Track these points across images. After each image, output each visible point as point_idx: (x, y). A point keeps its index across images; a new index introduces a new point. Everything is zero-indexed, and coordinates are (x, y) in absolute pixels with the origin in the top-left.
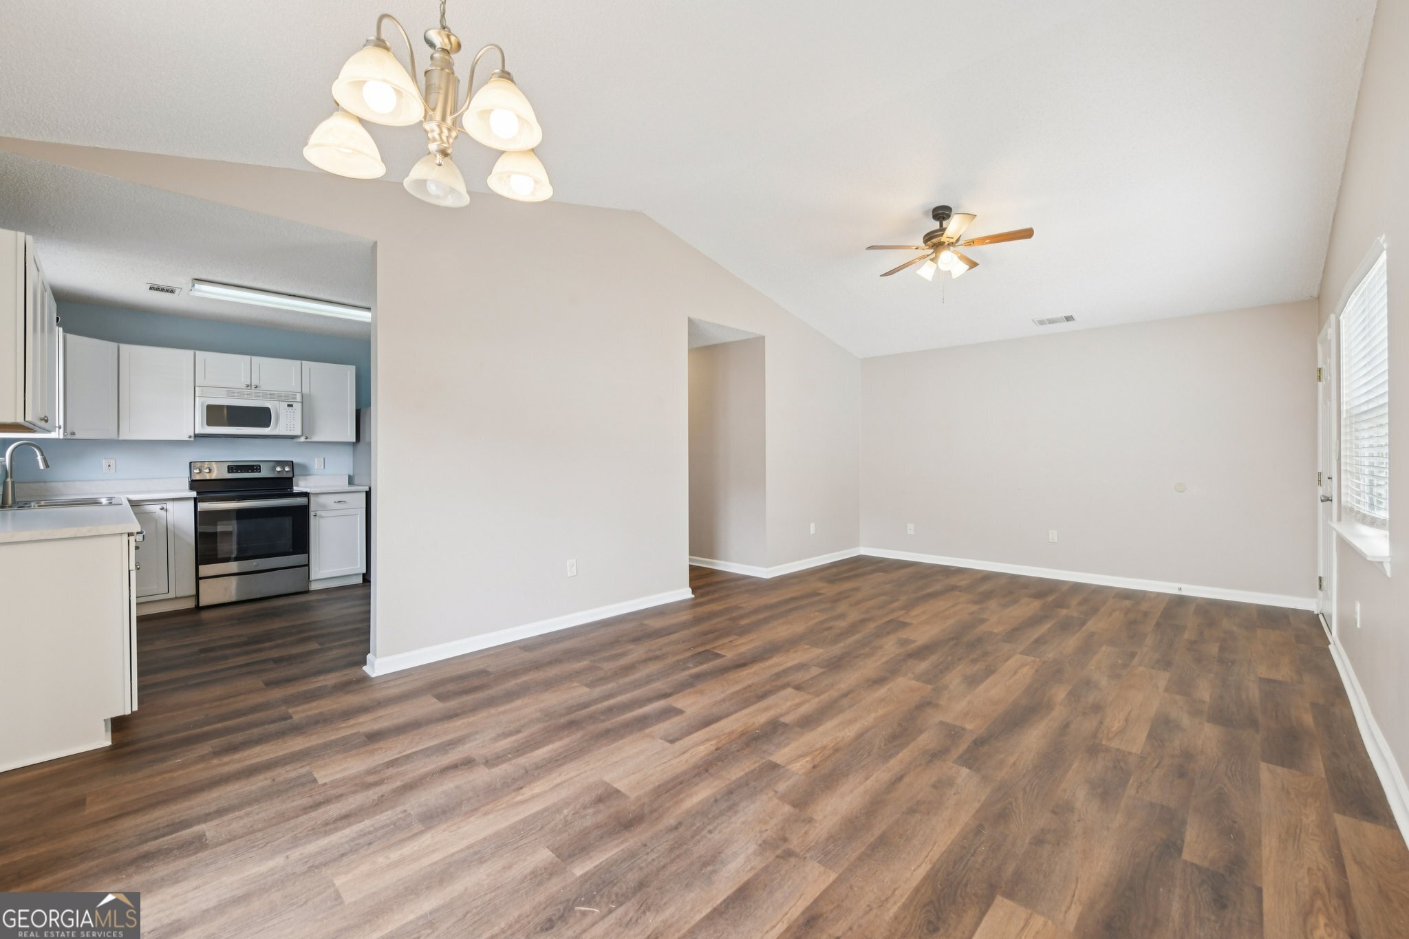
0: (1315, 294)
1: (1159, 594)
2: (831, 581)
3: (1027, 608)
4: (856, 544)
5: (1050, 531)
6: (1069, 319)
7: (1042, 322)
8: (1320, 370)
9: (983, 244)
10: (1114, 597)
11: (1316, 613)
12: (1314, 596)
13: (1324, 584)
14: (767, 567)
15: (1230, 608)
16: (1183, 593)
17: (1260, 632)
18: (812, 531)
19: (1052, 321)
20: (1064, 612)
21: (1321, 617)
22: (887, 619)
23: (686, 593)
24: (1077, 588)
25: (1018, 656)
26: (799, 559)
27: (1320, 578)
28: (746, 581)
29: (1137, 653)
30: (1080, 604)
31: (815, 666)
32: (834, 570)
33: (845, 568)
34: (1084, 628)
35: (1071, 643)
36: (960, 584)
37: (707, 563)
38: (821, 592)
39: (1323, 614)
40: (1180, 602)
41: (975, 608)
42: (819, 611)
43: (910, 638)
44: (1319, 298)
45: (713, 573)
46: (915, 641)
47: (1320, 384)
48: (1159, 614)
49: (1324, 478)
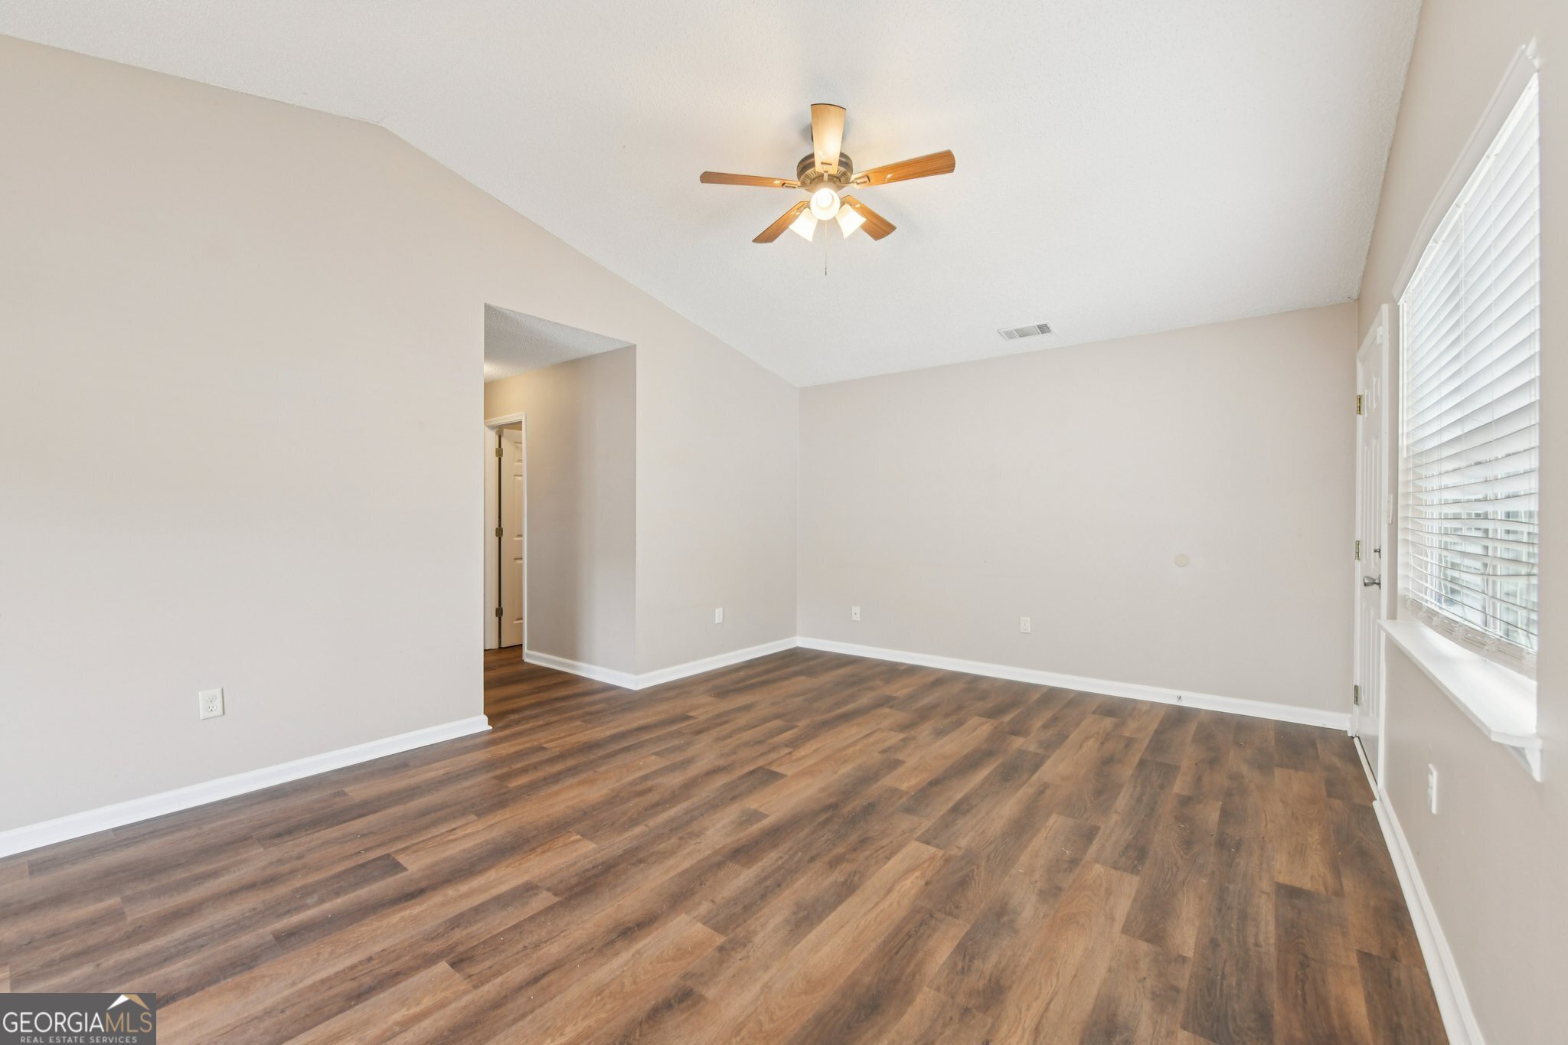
0: (1355, 296)
1: (1153, 705)
2: (722, 693)
3: (976, 732)
4: (792, 632)
5: (1022, 618)
6: (1043, 329)
7: (1010, 335)
8: (1360, 399)
9: (883, 181)
10: (1094, 713)
11: (1350, 735)
12: (1348, 710)
13: (1363, 698)
14: (637, 673)
15: (1241, 727)
16: (1185, 703)
17: (1278, 772)
18: (718, 619)
19: (1023, 333)
20: (1018, 742)
21: (1356, 741)
22: (751, 768)
23: (480, 724)
24: (1051, 695)
25: (914, 846)
26: (695, 659)
27: (1356, 688)
28: (613, 693)
29: (1097, 829)
30: (1045, 727)
31: (548, 889)
32: (742, 674)
33: (761, 668)
34: (1036, 776)
35: (1008, 807)
36: (897, 694)
37: (568, 666)
38: (693, 714)
39: (1359, 737)
40: (1178, 716)
41: (896, 738)
42: (657, 754)
43: (762, 810)
44: (1358, 299)
45: (570, 680)
46: (766, 816)
47: (1360, 418)
48: (1146, 743)
49: (1367, 550)
